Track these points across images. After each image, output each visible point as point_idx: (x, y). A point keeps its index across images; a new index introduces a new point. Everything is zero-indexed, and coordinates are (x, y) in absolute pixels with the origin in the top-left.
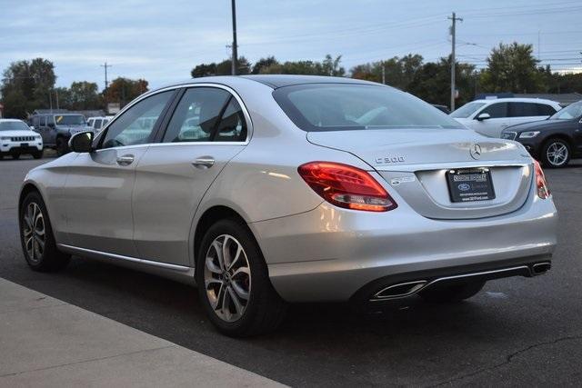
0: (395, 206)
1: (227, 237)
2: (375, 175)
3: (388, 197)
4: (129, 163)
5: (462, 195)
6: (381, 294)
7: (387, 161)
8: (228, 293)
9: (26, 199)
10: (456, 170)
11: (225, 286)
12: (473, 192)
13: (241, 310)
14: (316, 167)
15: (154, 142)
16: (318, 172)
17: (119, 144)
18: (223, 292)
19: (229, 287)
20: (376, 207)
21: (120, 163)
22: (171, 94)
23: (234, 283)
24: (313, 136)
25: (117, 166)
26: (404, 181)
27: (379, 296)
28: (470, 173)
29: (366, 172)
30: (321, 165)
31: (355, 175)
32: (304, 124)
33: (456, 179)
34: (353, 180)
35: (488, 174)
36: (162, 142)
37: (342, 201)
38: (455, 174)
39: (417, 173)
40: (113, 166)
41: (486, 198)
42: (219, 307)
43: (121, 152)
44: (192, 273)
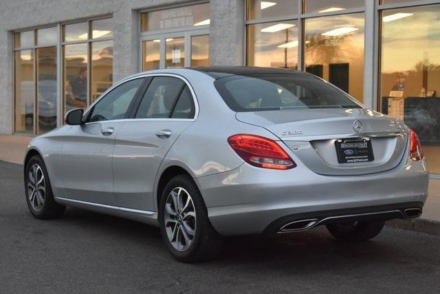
0: (295, 165)
1: (181, 189)
2: (280, 143)
3: (290, 159)
4: (110, 133)
5: (347, 158)
6: (284, 228)
7: (290, 133)
8: (180, 230)
9: (30, 161)
10: (343, 140)
11: (178, 225)
12: (356, 156)
13: (189, 242)
14: (240, 138)
15: (129, 118)
16: (241, 141)
17: (104, 119)
18: (177, 229)
19: (181, 226)
20: (281, 166)
21: (104, 133)
22: (142, 81)
23: (184, 223)
24: (240, 115)
25: (102, 136)
26: (302, 147)
27: (283, 230)
28: (354, 142)
29: (274, 141)
30: (243, 137)
31: (267, 144)
32: (235, 106)
33: (343, 146)
34: (266, 147)
35: (369, 142)
36: (135, 118)
37: (258, 162)
38: (342, 142)
39: (312, 142)
40: (99, 136)
41: (367, 160)
42: (174, 240)
43: (104, 125)
44: (156, 217)
